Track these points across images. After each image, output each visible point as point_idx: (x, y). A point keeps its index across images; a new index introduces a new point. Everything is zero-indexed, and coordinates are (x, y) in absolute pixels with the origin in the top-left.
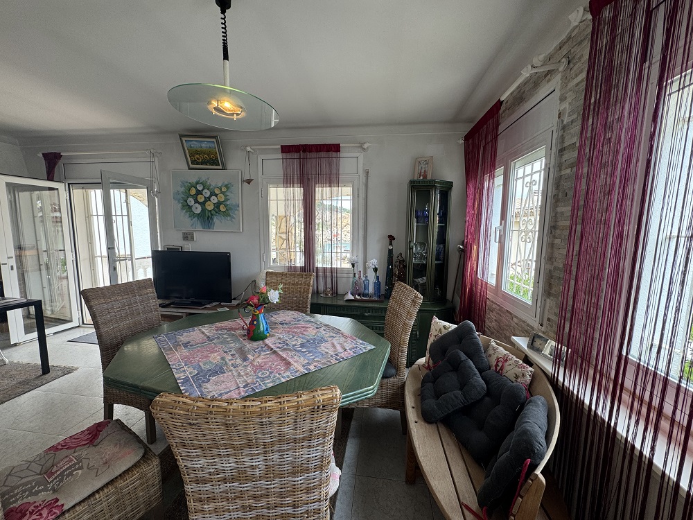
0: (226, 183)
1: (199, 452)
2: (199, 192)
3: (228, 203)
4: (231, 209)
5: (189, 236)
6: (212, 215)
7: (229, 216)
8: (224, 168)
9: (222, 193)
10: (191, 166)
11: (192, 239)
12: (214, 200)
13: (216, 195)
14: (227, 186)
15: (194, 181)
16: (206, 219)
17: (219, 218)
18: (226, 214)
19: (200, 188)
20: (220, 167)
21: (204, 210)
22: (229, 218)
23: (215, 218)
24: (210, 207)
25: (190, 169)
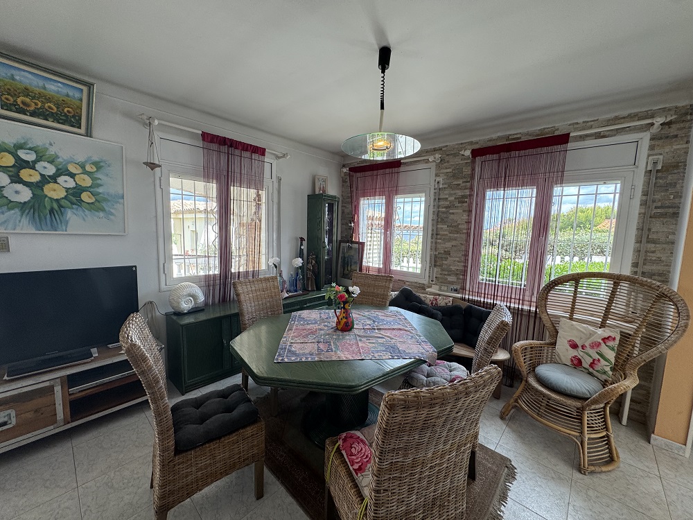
0: (95, 158)
2: (24, 164)
3: (100, 190)
4: (106, 200)
6: (60, 207)
7: (103, 210)
8: (89, 134)
9: (87, 173)
11: (5, 248)
12: (66, 182)
13: (72, 176)
14: (96, 164)
15: (12, 141)
16: (45, 213)
17: (80, 212)
18: (96, 207)
19: (27, 156)
20: (83, 130)
21: (37, 197)
22: (101, 214)
23: (69, 212)
24: (55, 192)
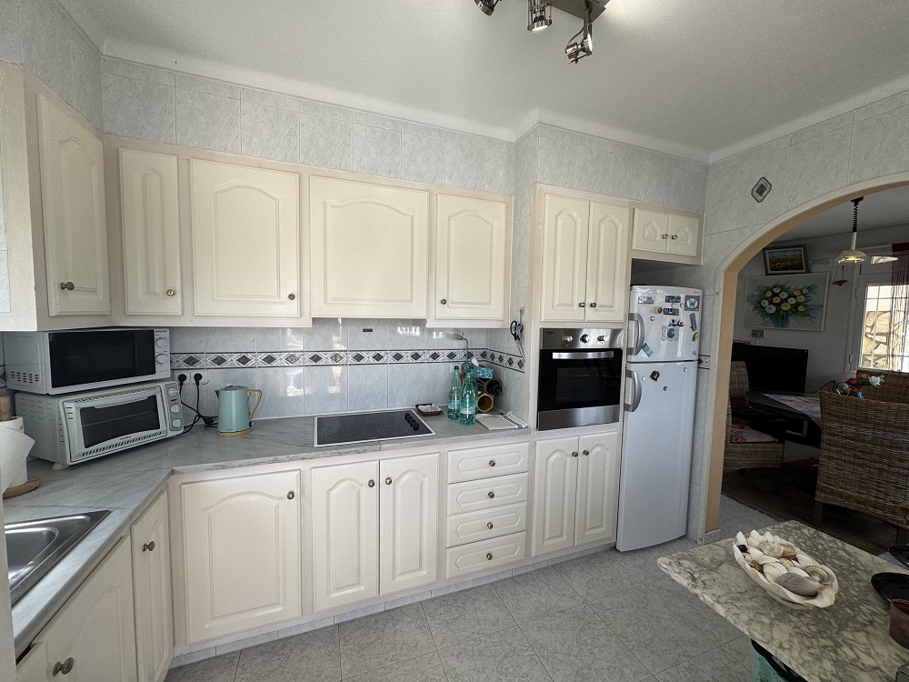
0: (809, 285)
1: (836, 419)
2: (775, 295)
3: (809, 303)
4: (811, 309)
5: (759, 334)
6: (787, 314)
7: (809, 315)
8: (808, 271)
9: (804, 294)
10: (770, 272)
11: (762, 335)
12: (792, 301)
13: (795, 297)
14: (810, 289)
15: (771, 285)
16: (780, 318)
17: (796, 317)
18: (804, 314)
19: (776, 291)
20: (804, 271)
21: (778, 310)
22: (808, 318)
23: (791, 318)
24: (785, 307)
25: (767, 274)
